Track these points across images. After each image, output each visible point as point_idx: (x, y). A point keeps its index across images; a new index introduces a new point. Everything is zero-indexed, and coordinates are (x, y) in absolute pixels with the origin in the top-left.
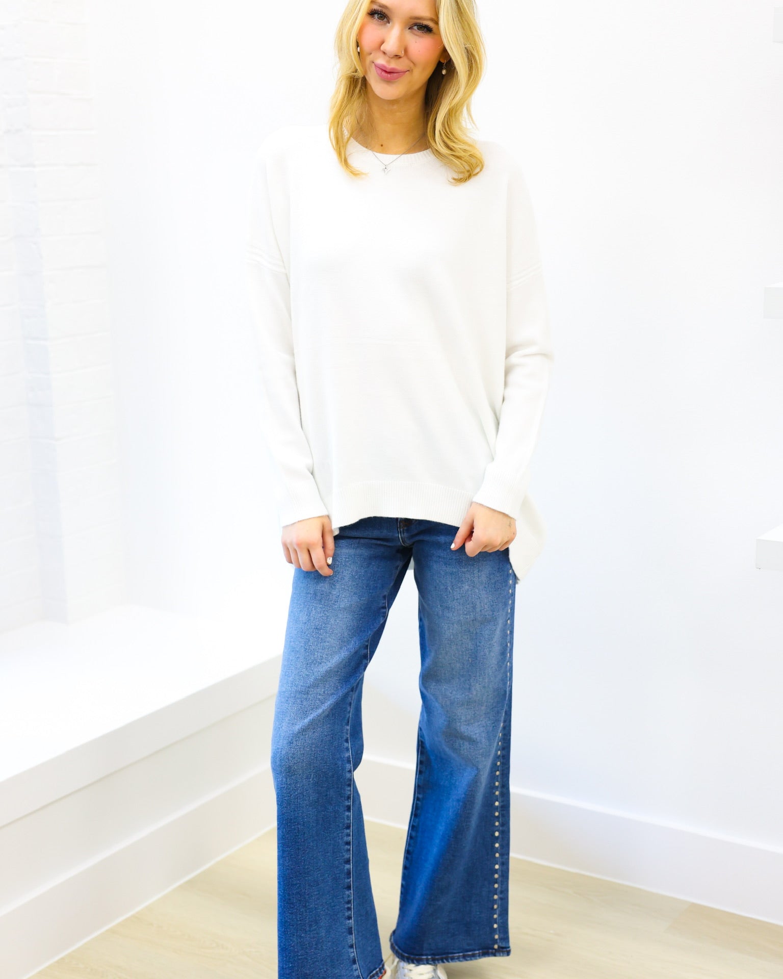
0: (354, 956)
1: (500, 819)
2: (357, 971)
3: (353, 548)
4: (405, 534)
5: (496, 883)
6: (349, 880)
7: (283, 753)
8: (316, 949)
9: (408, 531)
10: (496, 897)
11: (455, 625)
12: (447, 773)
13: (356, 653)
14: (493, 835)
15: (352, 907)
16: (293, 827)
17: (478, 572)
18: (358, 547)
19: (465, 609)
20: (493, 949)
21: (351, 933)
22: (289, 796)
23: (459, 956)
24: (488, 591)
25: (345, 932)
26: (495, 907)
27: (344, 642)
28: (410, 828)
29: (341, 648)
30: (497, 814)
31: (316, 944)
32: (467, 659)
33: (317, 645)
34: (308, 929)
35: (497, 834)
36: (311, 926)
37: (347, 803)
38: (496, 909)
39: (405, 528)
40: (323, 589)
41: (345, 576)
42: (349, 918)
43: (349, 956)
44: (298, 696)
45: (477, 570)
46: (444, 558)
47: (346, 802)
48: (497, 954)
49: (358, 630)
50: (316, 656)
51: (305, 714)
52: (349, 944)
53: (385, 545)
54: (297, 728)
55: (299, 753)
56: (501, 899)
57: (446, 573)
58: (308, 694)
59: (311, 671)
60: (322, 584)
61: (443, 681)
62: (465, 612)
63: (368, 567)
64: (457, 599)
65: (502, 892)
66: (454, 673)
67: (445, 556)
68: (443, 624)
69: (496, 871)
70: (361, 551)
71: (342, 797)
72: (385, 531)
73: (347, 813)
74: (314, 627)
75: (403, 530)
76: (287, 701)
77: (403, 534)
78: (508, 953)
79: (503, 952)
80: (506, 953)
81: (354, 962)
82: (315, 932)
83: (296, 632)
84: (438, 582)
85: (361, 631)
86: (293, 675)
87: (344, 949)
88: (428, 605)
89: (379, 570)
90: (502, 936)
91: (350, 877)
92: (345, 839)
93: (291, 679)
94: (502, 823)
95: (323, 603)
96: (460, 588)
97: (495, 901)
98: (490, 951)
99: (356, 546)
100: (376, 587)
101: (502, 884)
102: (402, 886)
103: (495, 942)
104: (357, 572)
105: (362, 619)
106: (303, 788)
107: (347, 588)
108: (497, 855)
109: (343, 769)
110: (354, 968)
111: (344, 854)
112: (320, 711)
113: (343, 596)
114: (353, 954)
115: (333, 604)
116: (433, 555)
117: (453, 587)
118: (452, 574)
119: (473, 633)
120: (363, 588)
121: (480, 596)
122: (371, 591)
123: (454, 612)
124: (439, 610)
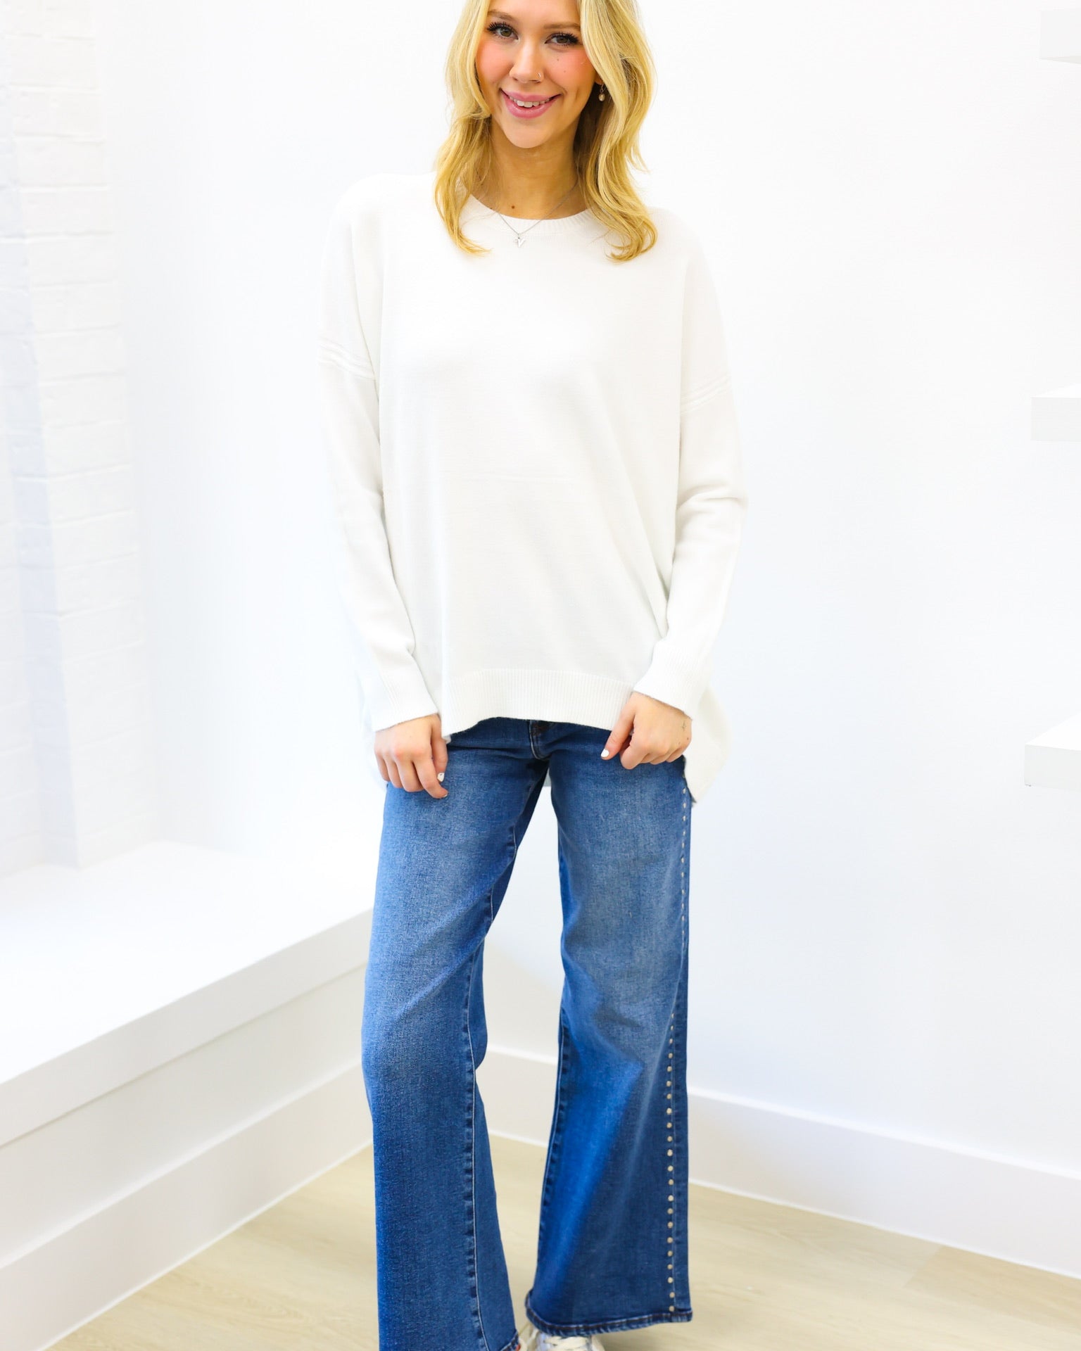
0: (479, 1327)
2: (484, 1348)
3: (468, 763)
4: (539, 742)
5: (671, 1220)
6: (471, 1222)
7: (379, 1048)
8: (430, 1318)
9: (542, 738)
10: (670, 1240)
11: (610, 866)
12: (601, 1072)
13: (475, 907)
14: (665, 1154)
15: (475, 1259)
16: (395, 1152)
17: (641, 792)
18: (475, 761)
19: (624, 844)
20: (668, 1311)
21: (474, 1295)
22: (388, 1109)
23: (622, 1323)
24: (655, 819)
25: (466, 1294)
26: (670, 1253)
27: (459, 892)
28: (551, 1148)
29: (454, 901)
30: (669, 1125)
31: (430, 1313)
32: (627, 912)
33: (421, 898)
34: (419, 1292)
35: (670, 1153)
36: (422, 1287)
37: (467, 1116)
38: (671, 1257)
39: (539, 734)
40: (428, 819)
41: (458, 801)
42: (472, 1274)
43: (473, 1327)
44: (397, 969)
45: (639, 790)
46: (593, 775)
47: (466, 1114)
48: (673, 1319)
49: (477, 876)
50: (420, 913)
51: (408, 993)
52: (473, 1310)
53: (513, 758)
54: (398, 1013)
55: (401, 1048)
56: (678, 1243)
57: (597, 794)
58: (411, 966)
59: (415, 934)
60: (427, 814)
61: (593, 945)
62: (624, 849)
63: (490, 788)
64: (612, 831)
65: (678, 1233)
66: (609, 933)
67: (595, 773)
68: (593, 865)
69: (670, 1205)
70: (479, 766)
71: (459, 1107)
72: (512, 740)
73: (467, 1130)
74: (416, 873)
75: (537, 737)
76: (382, 976)
77: (537, 743)
78: (689, 1317)
79: (681, 1316)
80: (685, 1317)
81: (480, 1335)
83: (391, 881)
84: (585, 806)
85: (481, 877)
86: (389, 940)
87: (466, 1317)
88: (571, 837)
89: (505, 792)
90: (680, 1293)
91: (473, 1218)
92: (466, 1165)
93: (386, 945)
94: (677, 1137)
95: (428, 839)
96: (616, 816)
97: (669, 1246)
98: (664, 1314)
99: (472, 759)
100: (502, 817)
101: (678, 1223)
102: (541, 1229)
104: (474, 795)
105: (482, 861)
106: (408, 1098)
107: (461, 818)
108: (671, 1182)
109: (462, 1069)
110: (480, 1344)
111: (464, 1186)
112: (429, 989)
113: (456, 829)
115: (443, 840)
116: (579, 770)
117: (605, 813)
118: (605, 796)
119: (634, 877)
120: (483, 818)
121: (643, 826)
122: (494, 822)
123: (608, 849)
124: (587, 846)
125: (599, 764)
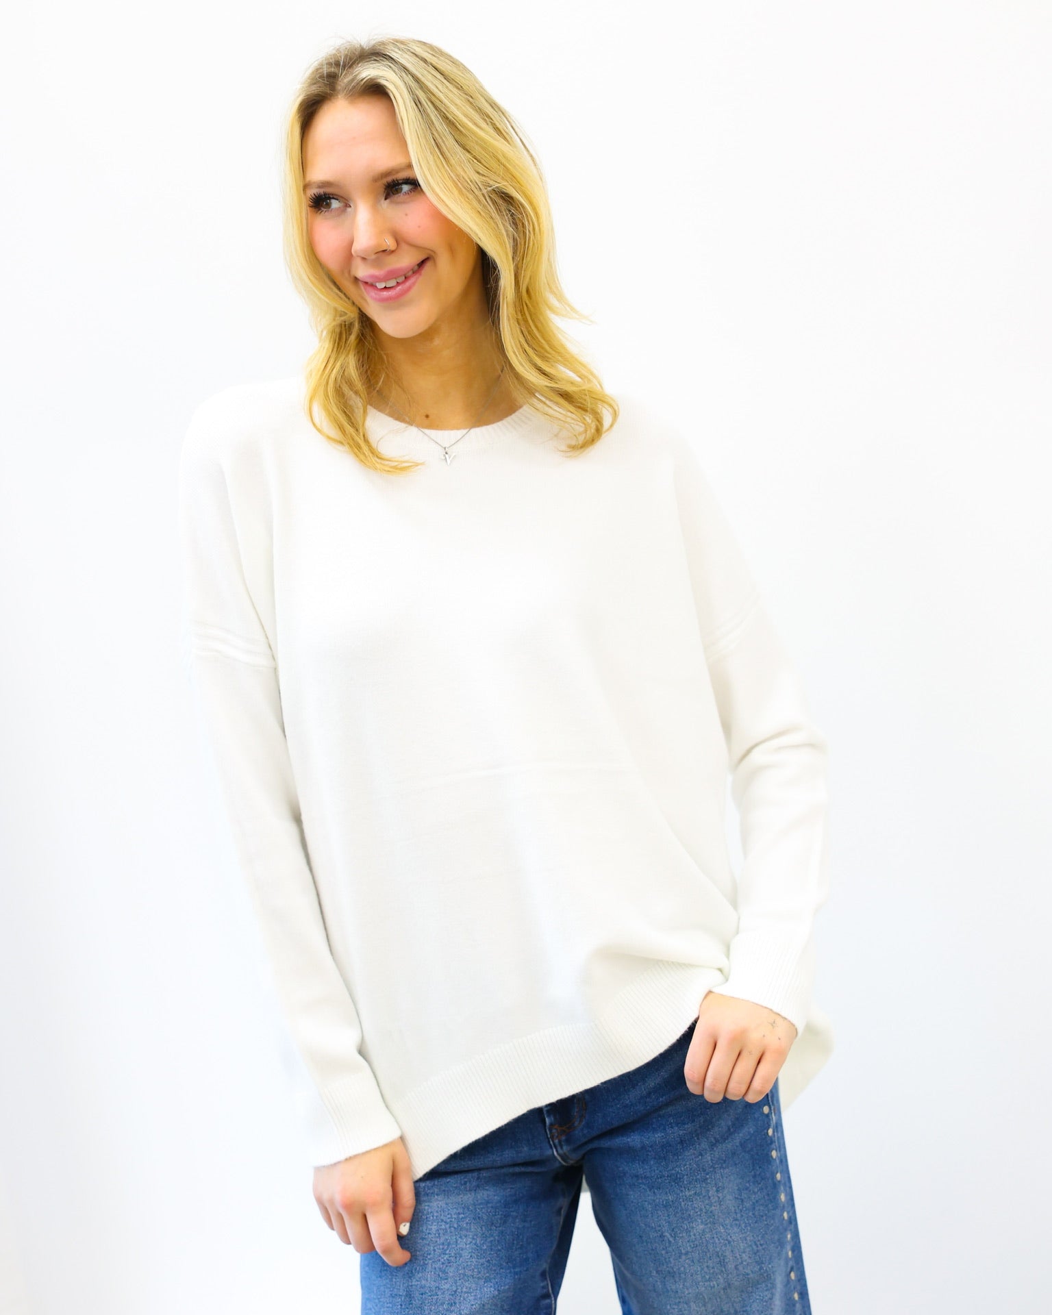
3: (470, 1190)
4: (565, 1148)
9: (568, 1141)
17: (717, 1191)
18: (478, 1186)
19: (706, 1269)
39: (563, 1138)
40: (423, 1282)
45: (715, 1189)
46: (646, 1177)
53: (531, 1173)
57: (656, 1205)
60: (420, 1275)
62: (707, 1277)
63: (505, 1222)
64: (687, 1254)
67: (648, 1174)
68: (669, 1307)
70: (486, 1193)
72: (526, 1149)
75: (560, 1142)
77: (562, 1148)
84: (643, 1225)
88: (633, 1273)
89: (527, 1225)
96: (688, 1231)
99: (474, 1184)
100: (527, 1260)
104: (484, 1237)
107: (470, 1273)
116: (625, 1174)
117: (673, 1230)
118: (667, 1205)
120: (501, 1267)
121: (729, 1238)
123: (685, 1280)
124: (655, 1280)
125: (652, 1162)
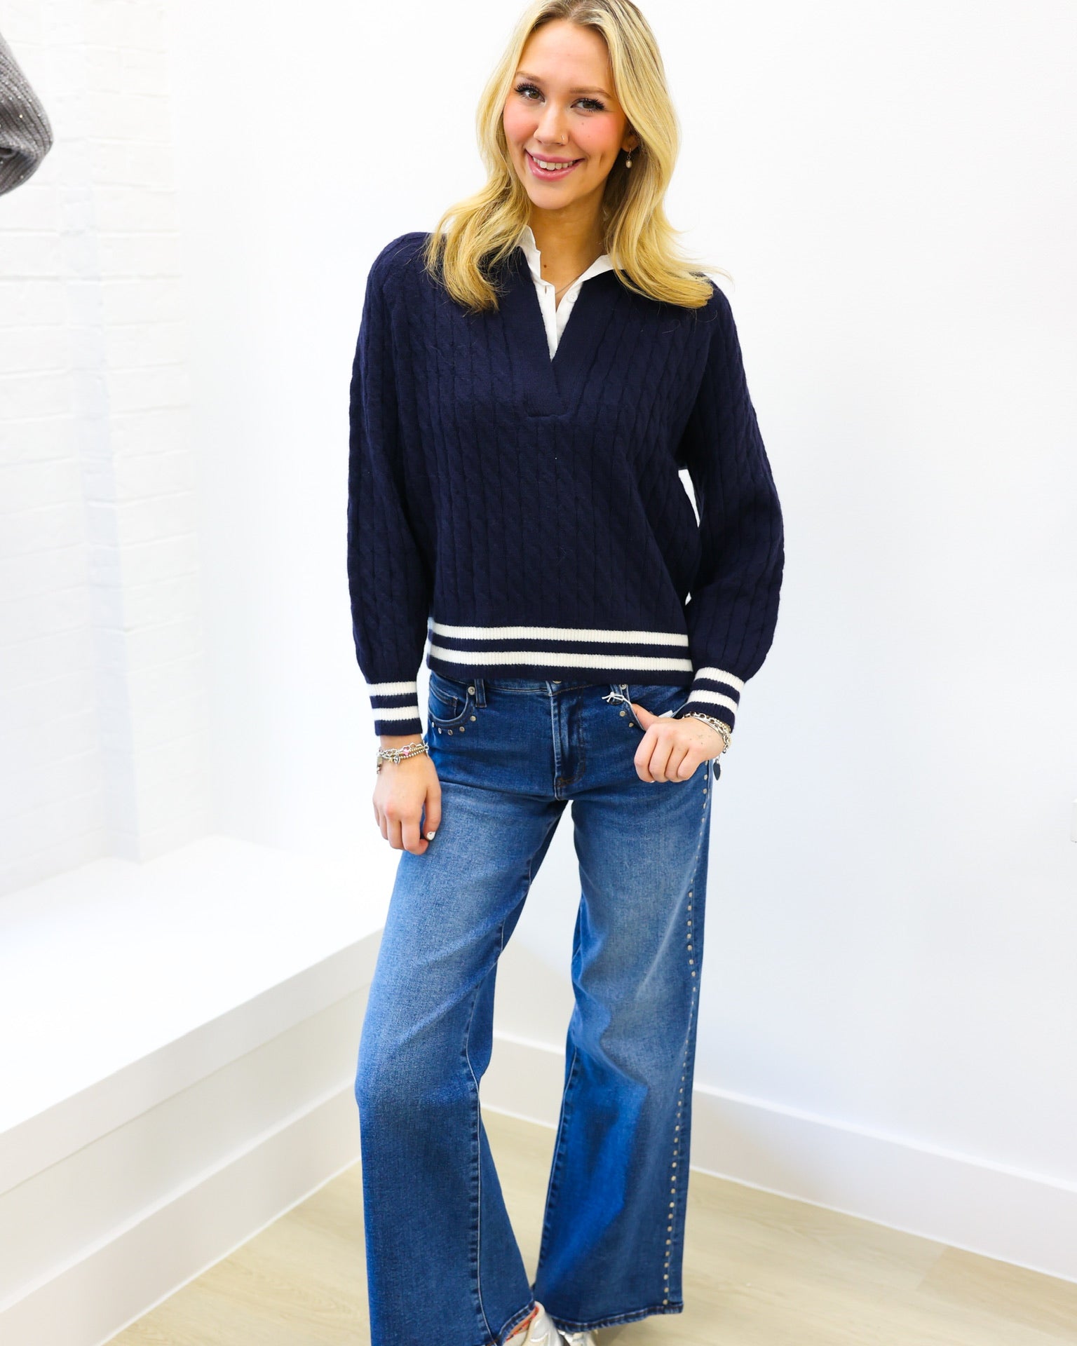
0: (479, 1303)
1: (679, 1146)
2: (482, 1322)
3: (494, 802)
4: (563, 793)
5: (670, 1225)
6: (475, 1220)
7: (381, 1070)
8: (425, 1306)
9: (566, 790)
10: (668, 1242)
11: (632, 910)
12: (610, 1090)
13: (486, 937)
14: (670, 1167)
15: (479, 1248)
16: (392, 1162)
17: (665, 840)
18: (500, 801)
19: (646, 890)
20: (662, 1304)
21: (475, 1277)
22: (386, 1125)
23: (620, 1318)
24: (676, 864)
25: (465, 1276)
26: (667, 1254)
27: (473, 923)
28: (556, 1157)
29: (467, 931)
30: (676, 1140)
31: (425, 1301)
32: (643, 952)
33: (436, 926)
34: (414, 1284)
35: (674, 1165)
36: (417, 1279)
37: (472, 1131)
38: (667, 1257)
39: (564, 787)
40: (450, 850)
41: (481, 835)
42: (474, 1260)
43: (472, 1305)
44: (404, 992)
45: (663, 839)
46: (618, 824)
47: (472, 1129)
48: (666, 1311)
49: (491, 910)
50: (433, 941)
51: (413, 1018)
52: (472, 1289)
53: (536, 801)
54: (402, 1037)
55: (403, 1070)
56: (674, 1244)
57: (622, 842)
58: (419, 991)
59: (425, 961)
60: (449, 845)
61: (608, 979)
62: (646, 894)
63: (513, 824)
64: (636, 877)
65: (676, 1236)
66: (625, 969)
67: (620, 822)
68: (615, 909)
69: (670, 1210)
70: (503, 806)
71: (464, 1125)
72: (537, 788)
73: (473, 1143)
74: (433, 901)
75: (561, 789)
76: (389, 999)
77: (561, 794)
78: (680, 1309)
79: (674, 1309)
80: (677, 1309)
81: (479, 1311)
82: (423, 1286)
83: (407, 906)
84: (609, 853)
85: (495, 909)
86: (399, 963)
87: (463, 1296)
88: (595, 882)
89: (527, 828)
90: (673, 1288)
91: (478, 1216)
92: (472, 1174)
93: (395, 969)
94: (681, 1150)
95: (448, 870)
96: (640, 863)
97: (667, 1247)
98: (658, 1307)
99: (497, 799)
100: (521, 851)
101: (677, 1226)
103: (664, 1296)
104: (497, 830)
105: (498, 893)
106: (406, 1117)
107: (482, 851)
108: (673, 1191)
109: (464, 1090)
110: (478, 1319)
111: (469, 1191)
112: (434, 1015)
113: (476, 861)
114: (477, 1301)
115: (462, 872)
116: (604, 819)
117: (630, 861)
118: (629, 844)
119: (653, 920)
120: (503, 852)
121: (666, 871)
122: (514, 856)
123: (631, 894)
124: (610, 890)
125: (625, 815)
